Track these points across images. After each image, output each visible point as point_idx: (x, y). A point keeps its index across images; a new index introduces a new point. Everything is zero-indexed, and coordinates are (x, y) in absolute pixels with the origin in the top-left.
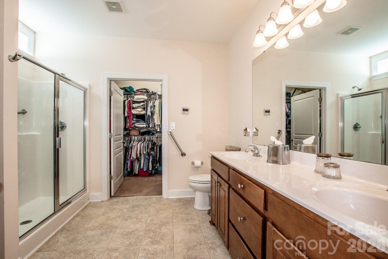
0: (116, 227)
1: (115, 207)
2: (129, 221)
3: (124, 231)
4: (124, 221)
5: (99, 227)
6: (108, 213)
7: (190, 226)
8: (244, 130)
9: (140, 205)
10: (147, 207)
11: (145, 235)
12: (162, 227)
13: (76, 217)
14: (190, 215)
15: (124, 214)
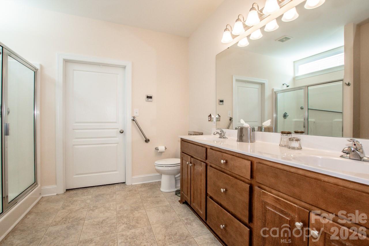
0: (84, 219)
1: (74, 199)
2: (97, 211)
3: (94, 221)
4: (91, 212)
5: (61, 221)
6: (68, 206)
7: (162, 208)
8: (209, 116)
9: (103, 194)
10: (112, 195)
11: (118, 222)
12: (134, 212)
13: (29, 215)
14: (159, 198)
15: (88, 205)
